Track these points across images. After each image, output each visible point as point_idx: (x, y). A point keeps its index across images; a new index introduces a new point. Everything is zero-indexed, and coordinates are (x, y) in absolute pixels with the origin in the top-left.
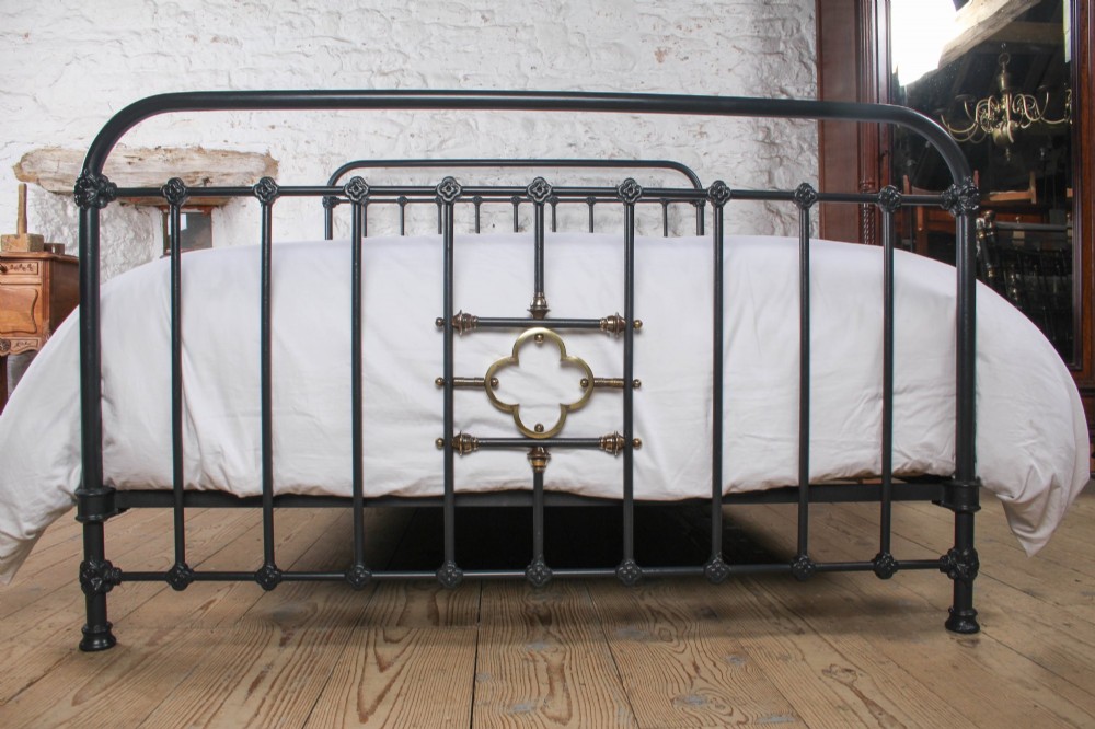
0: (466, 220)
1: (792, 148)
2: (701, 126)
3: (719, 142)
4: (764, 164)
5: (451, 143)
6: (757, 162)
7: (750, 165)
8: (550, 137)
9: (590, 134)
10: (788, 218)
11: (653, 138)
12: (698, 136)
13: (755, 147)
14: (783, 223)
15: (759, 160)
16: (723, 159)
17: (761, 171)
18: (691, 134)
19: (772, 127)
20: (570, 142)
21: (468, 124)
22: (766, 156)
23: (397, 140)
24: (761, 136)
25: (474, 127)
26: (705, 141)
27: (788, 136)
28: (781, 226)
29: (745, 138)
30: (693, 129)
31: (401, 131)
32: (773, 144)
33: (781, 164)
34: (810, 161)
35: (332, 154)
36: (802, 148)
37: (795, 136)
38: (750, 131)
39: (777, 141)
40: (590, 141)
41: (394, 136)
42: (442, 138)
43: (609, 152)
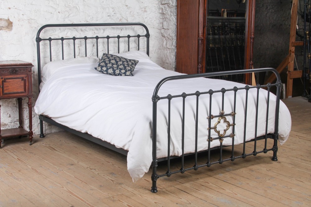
0: (77, 43)
1: (169, 15)
2: (145, 8)
3: (150, 13)
4: (161, 21)
5: (71, 15)
6: (159, 20)
7: (158, 21)
8: (102, 13)
9: (114, 12)
10: (167, 38)
11: (132, 13)
13: (159, 15)
14: (166, 40)
15: (160, 19)
16: (150, 19)
17: (160, 23)
18: (142, 11)
19: (164, 8)
20: (109, 15)
21: (77, 8)
22: (162, 18)
24: (161, 11)
25: (79, 9)
26: (146, 13)
27: (168, 11)
28: (166, 41)
29: (156, 12)
30: (143, 9)
31: (55, 11)
32: (163, 14)
33: (165, 21)
34: (173, 19)
36: (171, 15)
37: (169, 11)
38: (158, 10)
39: (164, 13)
41: (53, 12)
42: (69, 14)
43: (120, 18)
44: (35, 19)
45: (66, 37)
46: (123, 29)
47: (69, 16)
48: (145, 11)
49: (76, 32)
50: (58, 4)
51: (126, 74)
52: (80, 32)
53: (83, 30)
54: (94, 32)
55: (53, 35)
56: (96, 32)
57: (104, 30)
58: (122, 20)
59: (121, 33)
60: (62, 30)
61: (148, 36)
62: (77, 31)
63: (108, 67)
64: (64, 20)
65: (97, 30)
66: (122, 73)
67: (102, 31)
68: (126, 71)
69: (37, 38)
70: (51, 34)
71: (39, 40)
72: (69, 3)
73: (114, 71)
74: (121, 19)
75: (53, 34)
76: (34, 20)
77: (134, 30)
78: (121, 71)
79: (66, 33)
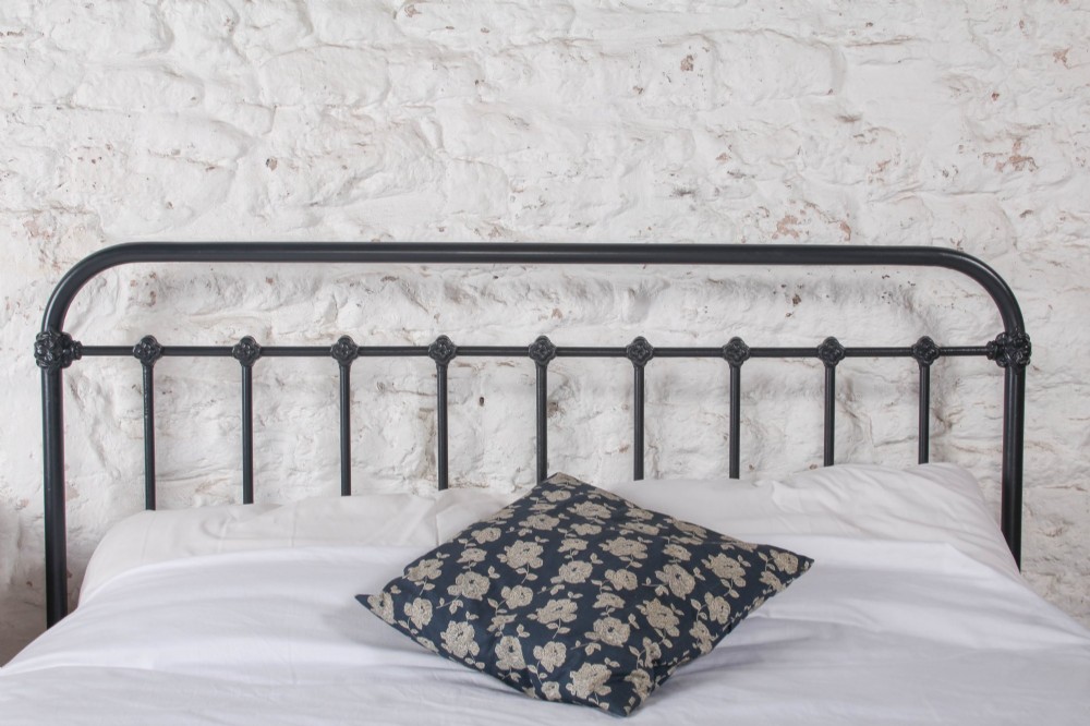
0: (412, 383)
2: (1019, 140)
5: (370, 185)
8: (629, 170)
9: (732, 165)
11: (893, 174)
12: (1010, 168)
16: (1070, 226)
18: (992, 162)
20: (680, 184)
21: (418, 134)
23: (232, 174)
25: (434, 143)
26: (1025, 178)
30: (995, 148)
31: (243, 151)
35: (62, 209)
40: (730, 181)
41: (224, 163)
42: (350, 173)
43: (780, 213)
44: (88, 208)
45: (321, 336)
46: (812, 293)
47: (354, 192)
48: (1017, 161)
49: (405, 305)
50: (265, 99)
51: (569, 687)
52: (439, 303)
53: (471, 291)
54: (556, 312)
55: (220, 320)
56: (569, 305)
57: (642, 297)
58: (796, 227)
59: (791, 322)
60: (290, 285)
61: (1011, 351)
62: (413, 299)
63: (450, 598)
64: (314, 221)
65: (582, 293)
66: (541, 669)
67: (624, 304)
68: (575, 660)
69: (41, 342)
70: (209, 317)
71: (57, 350)
72: (352, 98)
73: (488, 641)
74: (790, 219)
75: (225, 313)
76: (80, 211)
77: (909, 306)
78: (537, 651)
79: (321, 307)
